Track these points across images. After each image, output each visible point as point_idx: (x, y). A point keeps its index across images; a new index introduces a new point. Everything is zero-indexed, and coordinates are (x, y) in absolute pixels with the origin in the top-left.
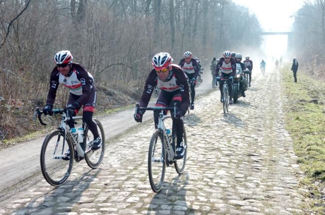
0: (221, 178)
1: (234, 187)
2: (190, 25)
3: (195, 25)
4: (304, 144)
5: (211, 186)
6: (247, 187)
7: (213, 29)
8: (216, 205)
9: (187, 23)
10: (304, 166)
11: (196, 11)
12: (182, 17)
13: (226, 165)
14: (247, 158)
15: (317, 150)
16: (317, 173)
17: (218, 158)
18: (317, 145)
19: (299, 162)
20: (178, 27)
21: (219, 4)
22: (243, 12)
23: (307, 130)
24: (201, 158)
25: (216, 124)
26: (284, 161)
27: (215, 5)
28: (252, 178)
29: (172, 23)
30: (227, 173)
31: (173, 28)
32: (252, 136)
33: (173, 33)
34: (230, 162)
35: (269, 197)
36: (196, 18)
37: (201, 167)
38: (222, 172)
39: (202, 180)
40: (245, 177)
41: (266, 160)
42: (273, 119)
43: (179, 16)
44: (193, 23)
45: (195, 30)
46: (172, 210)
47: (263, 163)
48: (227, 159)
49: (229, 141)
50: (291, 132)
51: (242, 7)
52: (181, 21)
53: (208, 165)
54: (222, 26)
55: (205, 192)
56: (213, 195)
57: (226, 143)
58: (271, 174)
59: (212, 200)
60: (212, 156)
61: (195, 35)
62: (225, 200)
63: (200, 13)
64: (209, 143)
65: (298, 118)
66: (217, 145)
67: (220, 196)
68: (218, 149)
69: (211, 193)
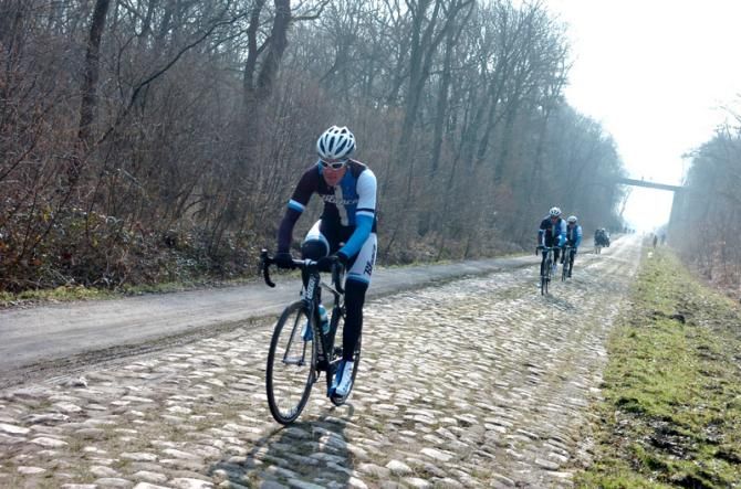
0: (473, 380)
1: (489, 392)
2: (474, 141)
3: (485, 142)
4: (624, 369)
5: (454, 385)
6: (508, 396)
7: (521, 154)
8: (456, 404)
9: (468, 135)
10: (608, 393)
11: (491, 115)
12: (461, 119)
13: (486, 369)
14: (521, 368)
15: (640, 378)
16: (623, 401)
17: (474, 358)
18: (645, 372)
19: (602, 386)
20: (450, 140)
21: (540, 108)
22: (589, 130)
23: (640, 354)
24: (448, 354)
25: (484, 318)
26: (580, 382)
27: (532, 107)
28: (519, 389)
29: (438, 130)
30: (484, 376)
31: (439, 141)
32: (542, 344)
33: (437, 152)
34: (493, 366)
35: (537, 411)
36: (489, 129)
37: (445, 364)
38: (476, 375)
39: (443, 376)
40: (511, 386)
41: (551, 375)
42: (588, 330)
43: (455, 119)
44: (480, 137)
45: (482, 152)
46: (393, 396)
47: (546, 378)
48: (489, 362)
49: (500, 343)
50: (612, 352)
51: (588, 121)
52: (458, 131)
53: (457, 363)
54: (539, 150)
55: (444, 388)
56: (455, 394)
57: (494, 343)
58: (552, 391)
59: (451, 398)
60: (466, 355)
61: (480, 162)
62: (471, 401)
63: (499, 119)
64: (466, 339)
65: (633, 336)
66: (478, 343)
67: (464, 396)
68: (478, 349)
69: (452, 391)
